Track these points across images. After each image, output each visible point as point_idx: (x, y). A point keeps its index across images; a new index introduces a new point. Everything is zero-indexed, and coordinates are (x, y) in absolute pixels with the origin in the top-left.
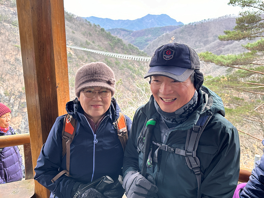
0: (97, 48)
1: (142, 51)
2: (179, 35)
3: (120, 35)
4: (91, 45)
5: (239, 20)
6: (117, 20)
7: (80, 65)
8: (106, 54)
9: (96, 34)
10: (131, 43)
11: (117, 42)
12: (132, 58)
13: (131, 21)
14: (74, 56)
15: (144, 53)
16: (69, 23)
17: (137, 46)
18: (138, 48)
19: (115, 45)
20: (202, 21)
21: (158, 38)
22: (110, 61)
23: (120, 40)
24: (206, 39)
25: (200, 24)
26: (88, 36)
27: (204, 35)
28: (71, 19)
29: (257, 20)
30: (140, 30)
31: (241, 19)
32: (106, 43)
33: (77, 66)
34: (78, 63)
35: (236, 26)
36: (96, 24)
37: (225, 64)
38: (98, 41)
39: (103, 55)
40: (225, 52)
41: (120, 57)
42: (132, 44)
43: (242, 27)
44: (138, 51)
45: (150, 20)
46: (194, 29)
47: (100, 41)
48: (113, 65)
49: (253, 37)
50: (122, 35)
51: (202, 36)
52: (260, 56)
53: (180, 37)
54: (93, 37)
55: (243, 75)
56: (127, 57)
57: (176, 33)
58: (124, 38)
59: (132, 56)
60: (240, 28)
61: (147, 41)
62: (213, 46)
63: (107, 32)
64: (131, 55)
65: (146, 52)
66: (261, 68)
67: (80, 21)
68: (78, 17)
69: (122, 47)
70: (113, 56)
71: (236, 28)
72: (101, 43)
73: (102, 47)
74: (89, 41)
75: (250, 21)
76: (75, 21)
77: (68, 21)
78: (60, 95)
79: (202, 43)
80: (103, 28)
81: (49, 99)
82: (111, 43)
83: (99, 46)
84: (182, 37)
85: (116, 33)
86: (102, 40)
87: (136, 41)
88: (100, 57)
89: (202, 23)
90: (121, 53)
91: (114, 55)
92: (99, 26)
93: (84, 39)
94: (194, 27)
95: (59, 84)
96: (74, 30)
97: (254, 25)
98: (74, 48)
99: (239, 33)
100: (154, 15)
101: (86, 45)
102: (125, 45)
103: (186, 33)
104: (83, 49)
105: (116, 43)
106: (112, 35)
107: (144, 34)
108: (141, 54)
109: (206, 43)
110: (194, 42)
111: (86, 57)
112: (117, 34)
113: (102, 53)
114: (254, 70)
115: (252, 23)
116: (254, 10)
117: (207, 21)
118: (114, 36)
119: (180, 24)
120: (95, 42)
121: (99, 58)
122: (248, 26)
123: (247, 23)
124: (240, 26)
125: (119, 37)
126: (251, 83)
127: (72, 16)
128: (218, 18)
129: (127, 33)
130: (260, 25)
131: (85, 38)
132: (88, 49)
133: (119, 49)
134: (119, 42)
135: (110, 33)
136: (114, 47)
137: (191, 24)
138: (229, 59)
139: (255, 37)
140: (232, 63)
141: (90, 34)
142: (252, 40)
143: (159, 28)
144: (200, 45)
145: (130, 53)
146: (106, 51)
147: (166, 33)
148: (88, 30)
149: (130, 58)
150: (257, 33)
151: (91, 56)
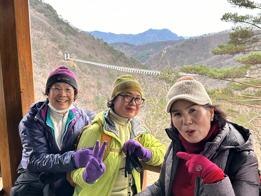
0: (99, 61)
1: (144, 64)
2: (180, 49)
3: (123, 49)
4: (94, 58)
5: (232, 35)
6: (120, 34)
7: (83, 77)
8: (108, 67)
9: (99, 47)
10: (133, 56)
11: (120, 55)
12: (134, 71)
13: (133, 35)
14: (78, 68)
15: (145, 66)
16: (73, 37)
17: (139, 59)
18: (140, 61)
19: (118, 58)
20: (202, 36)
21: (159, 52)
22: (113, 74)
23: (122, 54)
24: (206, 53)
25: (201, 39)
26: (92, 50)
27: (204, 50)
28: (76, 33)
29: (250, 35)
30: (142, 44)
31: (234, 34)
32: (109, 56)
33: (80, 78)
34: (81, 76)
35: (230, 40)
36: (99, 38)
37: (217, 77)
38: (101, 55)
39: (106, 68)
40: (225, 66)
41: (122, 70)
42: (134, 58)
43: (236, 42)
44: (139, 64)
45: (152, 34)
46: (195, 44)
47: (103, 54)
48: (115, 77)
49: (247, 51)
50: (124, 49)
51: (203, 50)
52: (254, 70)
53: (181, 51)
54: (96, 51)
55: (238, 88)
56: (128, 70)
57: (177, 47)
58: (126, 51)
59: (134, 69)
60: (233, 42)
61: (148, 54)
62: (214, 60)
63: (110, 46)
64: (132, 68)
65: (148, 66)
66: (255, 81)
67: (84, 35)
68: (82, 32)
69: (124, 60)
70: (115, 69)
71: (230, 42)
72: (103, 57)
73: (105, 60)
74: (92, 55)
75: (243, 36)
76: (79, 35)
77: (73, 35)
78: (24, 99)
79: (202, 57)
80: (106, 42)
81: (14, 103)
82: (113, 57)
83: (101, 59)
84: (183, 51)
85: (118, 47)
86: (105, 53)
87: (138, 54)
88: (103, 69)
89: (203, 37)
90: (124, 66)
91: (117, 68)
92: (102, 40)
93: (87, 53)
94: (194, 41)
95: (23, 90)
96: (78, 44)
97: (247, 40)
98: (78, 61)
99: (232, 48)
100: (156, 30)
101: (89, 58)
102: (127, 58)
103: (187, 47)
104: (86, 62)
105: (118, 57)
106: (115, 48)
107: (146, 48)
108: (143, 67)
109: (206, 57)
110: (195, 56)
111: (89, 70)
112: (120, 48)
113: (104, 66)
114: (248, 83)
115: (245, 37)
116: (246, 25)
117: (207, 36)
118: (117, 50)
119: (181, 39)
120: (98, 55)
121: (102, 71)
122: (242, 41)
123: (240, 38)
124: (233, 41)
125: (121, 50)
126: (245, 96)
127: (77, 31)
128: (218, 33)
129: (129, 47)
130: (253, 40)
131: (89, 52)
132: (91, 62)
133: (121, 62)
134: (121, 56)
135: (113, 47)
136: (116, 60)
137: (192, 39)
138: (221, 72)
139: (249, 51)
140: (224, 76)
141: (93, 47)
142: (246, 54)
143: (161, 42)
144: (200, 58)
145: (132, 66)
146: (108, 64)
147: (167, 47)
148: (91, 44)
149: (132, 71)
150: (250, 47)
151: (94, 68)
